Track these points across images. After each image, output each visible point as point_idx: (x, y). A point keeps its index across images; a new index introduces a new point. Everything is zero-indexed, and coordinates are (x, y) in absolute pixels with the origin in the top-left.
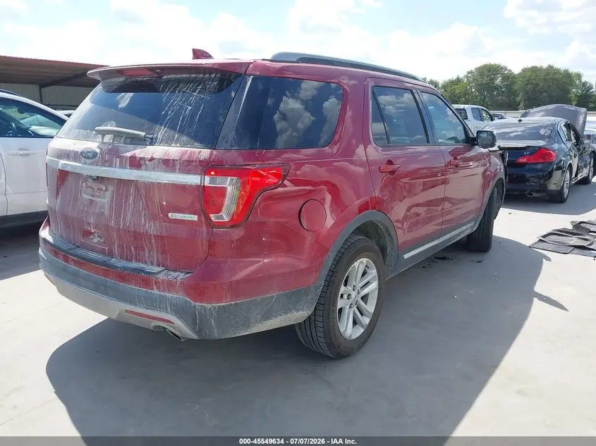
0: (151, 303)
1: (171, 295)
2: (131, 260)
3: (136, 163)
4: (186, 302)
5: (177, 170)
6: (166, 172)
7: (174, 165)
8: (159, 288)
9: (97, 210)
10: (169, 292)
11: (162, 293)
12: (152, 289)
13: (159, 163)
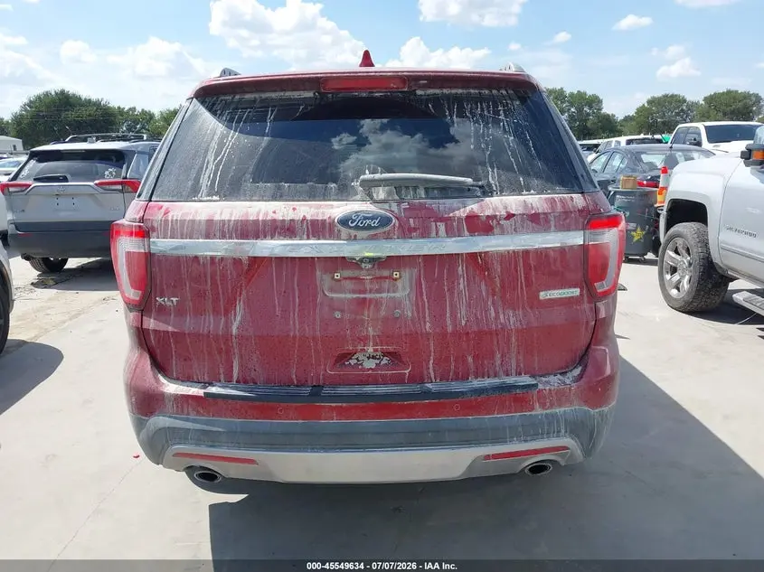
0: (533, 430)
1: (562, 409)
2: (465, 378)
3: (480, 226)
4: (585, 412)
5: (553, 228)
6: (538, 232)
7: (547, 221)
8: (543, 406)
9: (383, 313)
10: (560, 406)
11: (548, 411)
12: (533, 409)
13: (523, 220)
